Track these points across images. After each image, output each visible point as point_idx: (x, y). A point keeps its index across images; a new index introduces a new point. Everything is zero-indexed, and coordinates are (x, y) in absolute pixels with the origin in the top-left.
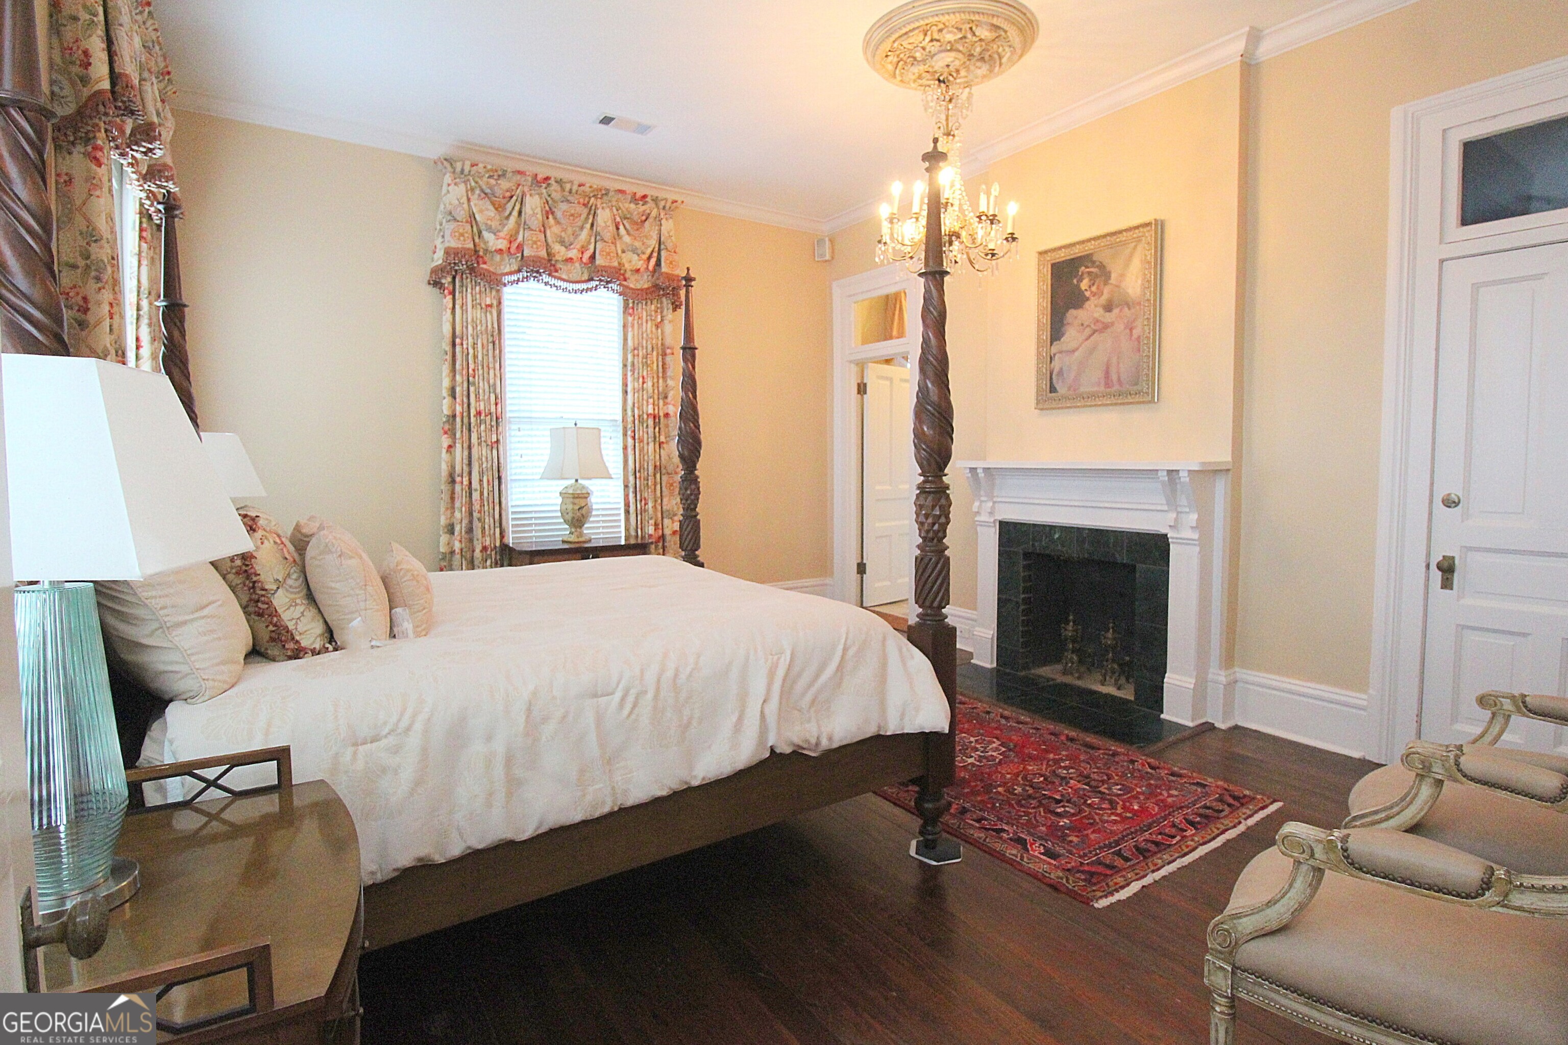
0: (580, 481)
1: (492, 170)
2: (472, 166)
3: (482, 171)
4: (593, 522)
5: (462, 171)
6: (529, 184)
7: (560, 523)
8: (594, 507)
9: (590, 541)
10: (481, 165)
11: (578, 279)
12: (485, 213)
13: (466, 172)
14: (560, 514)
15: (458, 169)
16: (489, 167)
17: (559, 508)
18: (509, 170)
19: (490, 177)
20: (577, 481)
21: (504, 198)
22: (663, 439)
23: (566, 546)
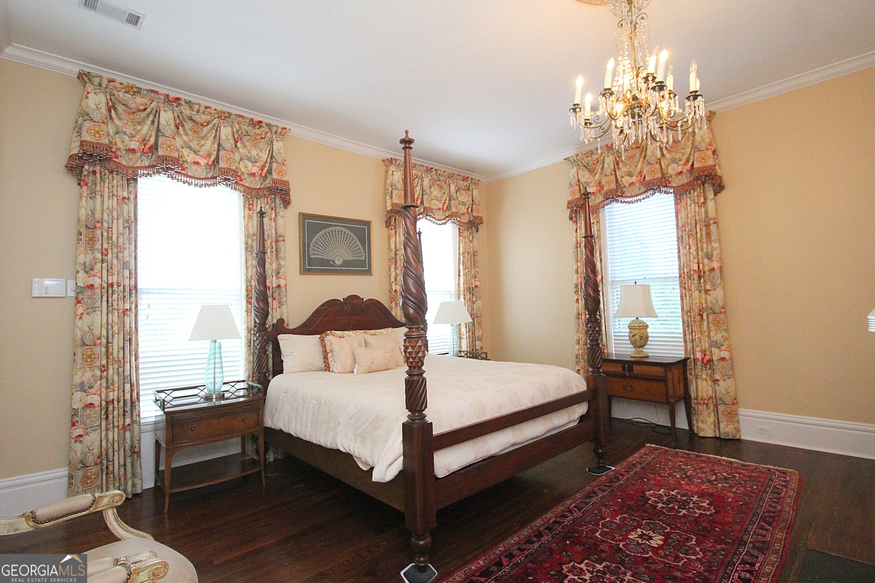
0: (639, 318)
1: (586, 154)
2: (577, 156)
3: (582, 156)
4: (650, 345)
5: (574, 161)
6: (607, 151)
7: (628, 344)
8: (650, 335)
9: (648, 357)
10: (580, 154)
11: (637, 193)
12: (585, 176)
13: (576, 160)
14: (628, 338)
15: (572, 161)
16: (584, 153)
17: (627, 334)
18: (593, 150)
19: (587, 157)
20: (637, 318)
21: (594, 164)
22: (708, 287)
23: (633, 359)
